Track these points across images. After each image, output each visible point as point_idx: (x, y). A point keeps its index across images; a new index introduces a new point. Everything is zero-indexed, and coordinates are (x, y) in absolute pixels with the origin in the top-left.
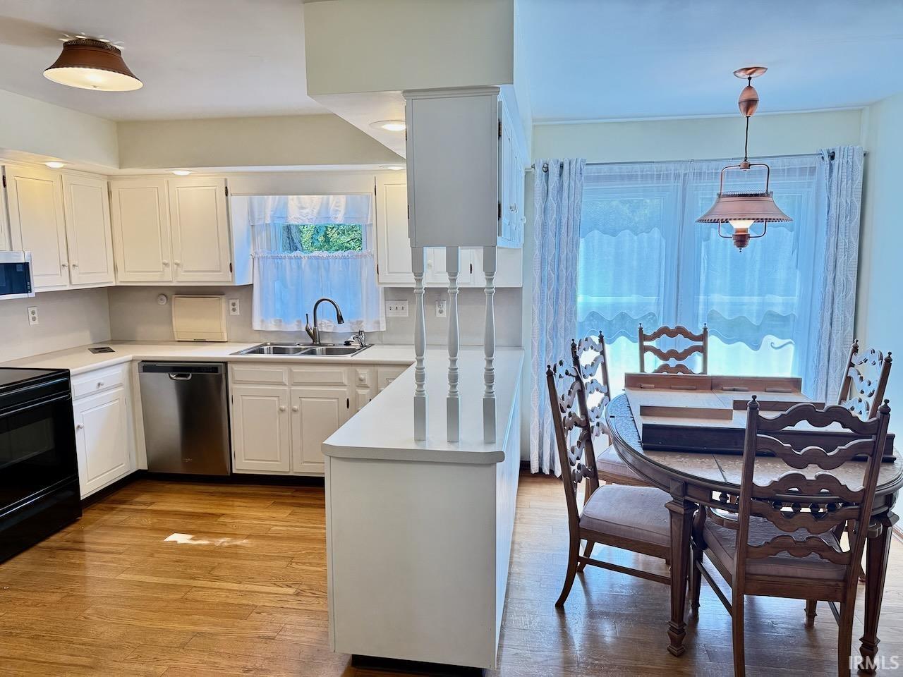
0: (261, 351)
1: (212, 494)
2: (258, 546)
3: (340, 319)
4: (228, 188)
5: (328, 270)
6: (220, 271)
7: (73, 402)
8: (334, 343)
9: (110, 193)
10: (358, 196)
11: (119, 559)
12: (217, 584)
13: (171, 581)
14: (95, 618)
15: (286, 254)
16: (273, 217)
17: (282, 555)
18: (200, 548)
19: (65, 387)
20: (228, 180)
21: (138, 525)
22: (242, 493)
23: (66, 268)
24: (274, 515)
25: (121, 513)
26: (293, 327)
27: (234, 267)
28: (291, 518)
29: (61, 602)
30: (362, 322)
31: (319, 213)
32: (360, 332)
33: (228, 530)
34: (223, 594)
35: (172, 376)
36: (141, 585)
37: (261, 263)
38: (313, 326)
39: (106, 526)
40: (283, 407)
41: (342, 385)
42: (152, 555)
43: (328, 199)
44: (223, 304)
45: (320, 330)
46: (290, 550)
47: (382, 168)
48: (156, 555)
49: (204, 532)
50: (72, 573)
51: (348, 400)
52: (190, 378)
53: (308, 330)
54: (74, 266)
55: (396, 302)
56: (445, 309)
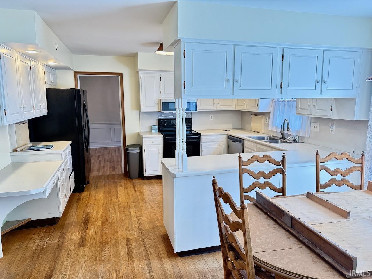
3: (288, 129)
5: (293, 107)
6: (255, 106)
19: (199, 138)
23: (216, 104)
30: (300, 131)
32: (296, 136)
35: (233, 141)
37: (275, 103)
38: (283, 131)
44: (263, 119)
53: (281, 132)
55: (315, 123)
56: (334, 129)
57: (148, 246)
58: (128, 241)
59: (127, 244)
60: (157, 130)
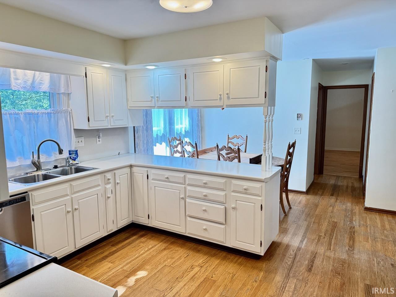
3: (62, 151)
5: (37, 122)
40: (69, 210)
41: (99, 185)
51: (102, 193)
53: (33, 163)
55: (78, 138)
56: (101, 139)
57: (291, 257)
58: (310, 269)
59: (312, 266)
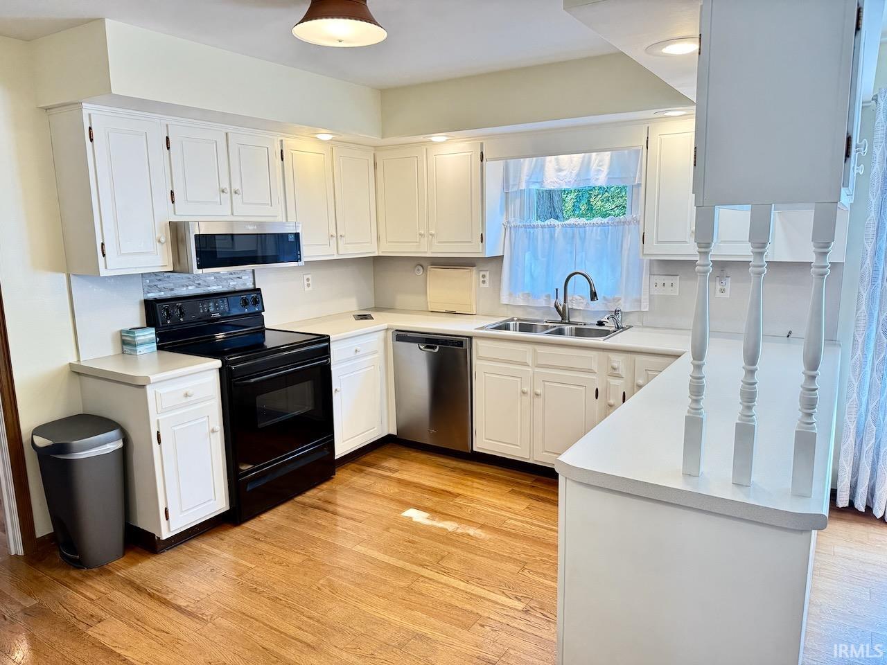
0: (506, 327)
1: (453, 469)
2: (490, 540)
3: (594, 296)
4: (484, 153)
5: (583, 239)
6: (470, 242)
7: (332, 367)
8: (586, 322)
9: (375, 164)
10: (626, 152)
11: (359, 528)
12: (444, 579)
13: (401, 564)
14: (326, 591)
15: (539, 222)
16: (528, 182)
17: (514, 557)
18: (433, 530)
19: (326, 352)
20: (484, 144)
21: (381, 492)
22: (480, 474)
23: (335, 238)
24: (509, 505)
25: (369, 477)
26: (542, 302)
27: (486, 238)
28: (528, 512)
29: (301, 565)
30: (619, 300)
31: (578, 175)
32: (616, 312)
33: (462, 514)
34: (449, 592)
35: (422, 347)
36: (372, 561)
37: (512, 232)
38: (562, 303)
39: (355, 488)
40: (525, 389)
41: (591, 371)
42: (387, 529)
43: (590, 158)
44: (472, 275)
45: (570, 307)
46: (523, 552)
47: (656, 116)
48: (392, 530)
49: (440, 513)
50: (316, 535)
51: (597, 390)
52: (437, 350)
53: (557, 307)
54: (341, 236)
55: (664, 277)
56: (728, 287)
60: (155, 345)
